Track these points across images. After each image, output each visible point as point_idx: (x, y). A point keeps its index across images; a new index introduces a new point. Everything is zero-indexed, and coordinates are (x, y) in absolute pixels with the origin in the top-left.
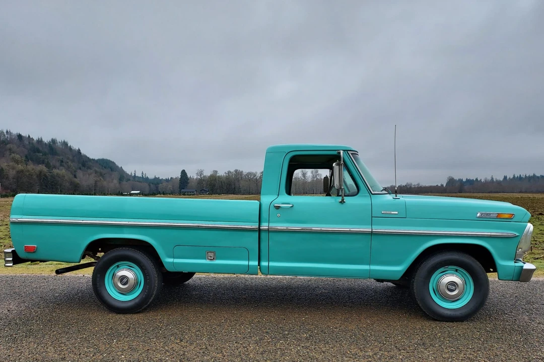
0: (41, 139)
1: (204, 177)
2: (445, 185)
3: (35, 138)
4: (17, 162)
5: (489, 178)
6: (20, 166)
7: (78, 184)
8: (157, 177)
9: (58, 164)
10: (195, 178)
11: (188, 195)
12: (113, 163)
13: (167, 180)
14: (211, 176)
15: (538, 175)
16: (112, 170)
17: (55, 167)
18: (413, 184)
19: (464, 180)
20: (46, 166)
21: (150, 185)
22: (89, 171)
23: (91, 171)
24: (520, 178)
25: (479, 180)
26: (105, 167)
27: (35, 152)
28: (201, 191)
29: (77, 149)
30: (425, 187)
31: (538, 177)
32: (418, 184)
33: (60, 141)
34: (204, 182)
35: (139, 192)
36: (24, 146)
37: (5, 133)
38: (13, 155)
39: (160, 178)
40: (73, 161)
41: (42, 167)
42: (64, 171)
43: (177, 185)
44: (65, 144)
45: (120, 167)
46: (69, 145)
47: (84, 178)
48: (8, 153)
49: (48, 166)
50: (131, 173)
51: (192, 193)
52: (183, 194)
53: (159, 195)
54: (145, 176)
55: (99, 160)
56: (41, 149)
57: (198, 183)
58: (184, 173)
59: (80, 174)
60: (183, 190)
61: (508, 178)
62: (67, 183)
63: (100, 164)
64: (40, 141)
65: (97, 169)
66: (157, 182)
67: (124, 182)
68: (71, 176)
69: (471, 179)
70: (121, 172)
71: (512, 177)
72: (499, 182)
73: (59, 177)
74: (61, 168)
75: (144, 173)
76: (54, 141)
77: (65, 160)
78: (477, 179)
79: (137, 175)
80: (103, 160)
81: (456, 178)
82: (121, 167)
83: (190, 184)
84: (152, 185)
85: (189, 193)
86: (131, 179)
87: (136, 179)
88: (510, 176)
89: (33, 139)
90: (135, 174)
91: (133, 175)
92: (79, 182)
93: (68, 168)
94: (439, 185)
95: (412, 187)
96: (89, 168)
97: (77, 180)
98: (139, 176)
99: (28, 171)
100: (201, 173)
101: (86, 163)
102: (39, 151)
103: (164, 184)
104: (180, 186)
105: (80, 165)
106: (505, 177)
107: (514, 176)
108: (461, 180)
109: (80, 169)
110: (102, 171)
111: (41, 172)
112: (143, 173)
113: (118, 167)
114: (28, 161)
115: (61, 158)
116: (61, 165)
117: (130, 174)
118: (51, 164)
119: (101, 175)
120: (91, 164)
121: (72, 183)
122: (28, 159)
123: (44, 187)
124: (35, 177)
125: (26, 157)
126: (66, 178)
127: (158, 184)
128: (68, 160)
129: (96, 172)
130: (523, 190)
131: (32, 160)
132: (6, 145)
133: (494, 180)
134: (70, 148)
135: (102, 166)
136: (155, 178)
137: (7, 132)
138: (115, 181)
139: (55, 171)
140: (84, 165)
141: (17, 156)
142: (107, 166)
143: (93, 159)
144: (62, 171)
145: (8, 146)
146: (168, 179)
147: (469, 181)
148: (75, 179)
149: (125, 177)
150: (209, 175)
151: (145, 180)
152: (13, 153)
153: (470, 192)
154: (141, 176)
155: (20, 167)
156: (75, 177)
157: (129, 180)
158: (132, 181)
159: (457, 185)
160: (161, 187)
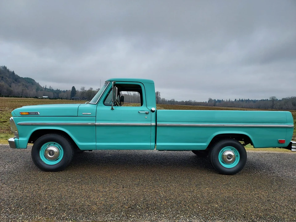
1: (85, 91)
2: (207, 102)
5: (228, 100)
10: (80, 91)
11: (75, 100)
12: (34, 80)
13: (64, 92)
14: (89, 90)
15: (250, 99)
16: (32, 84)
18: (192, 101)
19: (217, 100)
21: (54, 94)
22: (19, 84)
23: (21, 84)
24: (242, 100)
26: (28, 82)
28: (83, 98)
29: (13, 71)
30: (198, 103)
31: (250, 101)
32: (195, 101)
33: (2, 66)
34: (85, 94)
35: (47, 97)
39: (60, 90)
40: (9, 78)
42: (3, 83)
43: (70, 94)
44: (5, 68)
45: (37, 83)
46: (7, 69)
47: (16, 88)
50: (44, 87)
51: (77, 99)
53: (58, 99)
55: (25, 78)
57: (81, 94)
58: (73, 88)
59: (13, 85)
60: (73, 97)
61: (237, 100)
62: (5, 90)
63: (26, 81)
65: (24, 83)
66: (58, 92)
67: (39, 91)
68: (8, 86)
69: (220, 100)
70: (38, 85)
71: (238, 100)
72: (232, 102)
73: (1, 86)
74: (2, 81)
75: (51, 87)
77: (4, 77)
78: (222, 100)
79: (47, 88)
80: (28, 78)
81: (213, 99)
83: (77, 94)
85: (76, 99)
86: (44, 90)
87: (47, 90)
88: (238, 99)
91: (45, 87)
92: (12, 90)
93: (6, 81)
94: (205, 102)
95: (192, 102)
96: (19, 82)
97: (12, 89)
100: (83, 89)
103: (62, 93)
105: (14, 80)
106: (236, 100)
107: (240, 99)
108: (215, 100)
109: (14, 82)
110: (27, 84)
112: (50, 87)
113: (36, 82)
115: (2, 75)
116: (2, 80)
117: (43, 87)
119: (26, 86)
120: (20, 80)
121: (8, 90)
126: (5, 87)
128: (6, 77)
129: (23, 85)
130: (243, 107)
134: (8, 71)
136: (57, 90)
138: (34, 90)
140: (16, 80)
142: (30, 82)
143: (21, 78)
146: (65, 91)
147: (219, 101)
148: (10, 88)
149: (40, 88)
150: (88, 90)
151: (51, 90)
153: (219, 106)
156: (10, 86)
157: (42, 90)
158: (44, 91)
159: (213, 102)
160: (60, 95)
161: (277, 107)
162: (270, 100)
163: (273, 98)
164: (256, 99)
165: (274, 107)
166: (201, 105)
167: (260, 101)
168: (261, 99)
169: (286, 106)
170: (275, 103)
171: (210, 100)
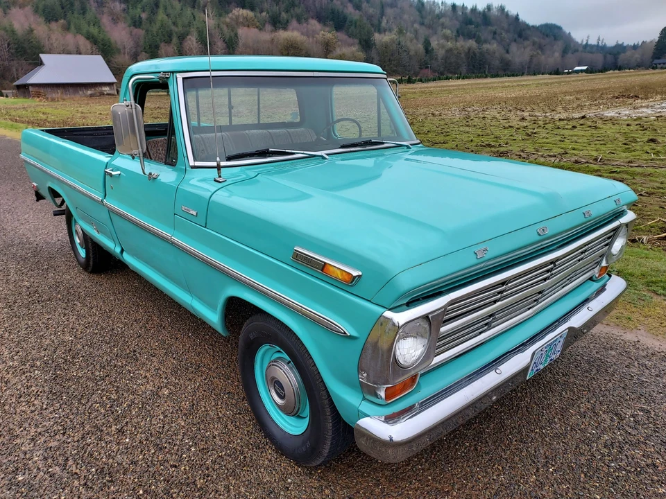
0: (476, 6)
3: (469, 7)
4: (447, 38)
6: (449, 43)
7: (510, 61)
8: (620, 43)
9: (490, 37)
11: (662, 68)
12: (559, 28)
13: (635, 47)
16: (556, 38)
17: (486, 42)
20: (476, 41)
21: (605, 57)
22: (527, 43)
23: (528, 42)
26: (547, 36)
27: (467, 25)
29: (516, 14)
33: (497, 6)
35: (585, 68)
36: (457, 19)
37: (440, 5)
38: (444, 30)
39: (625, 45)
40: (508, 31)
41: (472, 43)
42: (495, 45)
43: (650, 53)
44: (502, 9)
45: (568, 32)
46: (506, 10)
47: (519, 54)
48: (440, 28)
49: (479, 41)
50: (582, 41)
52: (653, 68)
53: (611, 71)
54: (603, 42)
55: (542, 26)
56: (473, 19)
59: (514, 48)
60: (656, 61)
62: (497, 61)
63: (541, 32)
64: (474, 10)
65: (536, 39)
66: (620, 49)
67: (569, 55)
68: (503, 51)
70: (568, 40)
73: (489, 54)
74: (493, 41)
75: (601, 39)
76: (489, 8)
77: (499, 31)
79: (589, 43)
80: (546, 26)
82: (570, 33)
84: (608, 56)
86: (581, 49)
87: (588, 48)
89: (467, 8)
90: (587, 40)
91: (584, 43)
92: (511, 59)
93: (501, 42)
96: (526, 39)
97: (508, 57)
98: (593, 44)
99: (457, 49)
101: (524, 33)
102: (470, 22)
103: (629, 53)
104: (654, 53)
105: (516, 36)
109: (515, 41)
110: (542, 41)
111: (469, 49)
112: (599, 39)
113: (564, 33)
114: (459, 36)
115: (493, 28)
116: (494, 38)
117: (580, 42)
118: (483, 38)
119: (541, 47)
120: (528, 32)
121: (502, 60)
122: (460, 33)
123: (472, 68)
124: (463, 55)
125: (458, 32)
126: (497, 54)
127: (619, 53)
128: (502, 31)
129: (534, 43)
131: (463, 35)
132: (439, 19)
134: (507, 14)
135: (544, 34)
136: (617, 45)
137: (442, 3)
138: (557, 55)
139: (486, 46)
140: (520, 36)
141: (448, 32)
142: (551, 33)
143: (533, 26)
144: (493, 46)
145: (441, 20)
146: (638, 44)
148: (507, 56)
149: (572, 46)
151: (600, 49)
152: (445, 28)
154: (596, 43)
155: (450, 45)
156: (508, 52)
157: (577, 51)
158: (582, 52)
160: (622, 58)
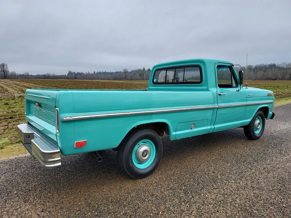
2: (67, 75)
5: (88, 72)
15: (107, 72)
19: (76, 73)
25: (83, 73)
30: (57, 76)
31: (107, 73)
32: (54, 74)
61: (95, 73)
69: (79, 72)
71: (97, 72)
72: (91, 74)
78: (82, 73)
81: (73, 72)
88: (96, 72)
94: (64, 75)
95: (50, 75)
106: (94, 72)
108: (74, 73)
130: (102, 79)
133: (90, 73)
147: (78, 73)
153: (80, 79)
159: (74, 75)
161: (129, 78)
162: (123, 72)
163: (125, 70)
164: (112, 72)
165: (127, 78)
166: (61, 79)
167: (115, 73)
168: (116, 71)
169: (135, 77)
170: (127, 74)
171: (70, 73)
